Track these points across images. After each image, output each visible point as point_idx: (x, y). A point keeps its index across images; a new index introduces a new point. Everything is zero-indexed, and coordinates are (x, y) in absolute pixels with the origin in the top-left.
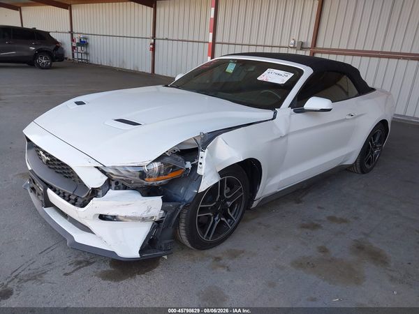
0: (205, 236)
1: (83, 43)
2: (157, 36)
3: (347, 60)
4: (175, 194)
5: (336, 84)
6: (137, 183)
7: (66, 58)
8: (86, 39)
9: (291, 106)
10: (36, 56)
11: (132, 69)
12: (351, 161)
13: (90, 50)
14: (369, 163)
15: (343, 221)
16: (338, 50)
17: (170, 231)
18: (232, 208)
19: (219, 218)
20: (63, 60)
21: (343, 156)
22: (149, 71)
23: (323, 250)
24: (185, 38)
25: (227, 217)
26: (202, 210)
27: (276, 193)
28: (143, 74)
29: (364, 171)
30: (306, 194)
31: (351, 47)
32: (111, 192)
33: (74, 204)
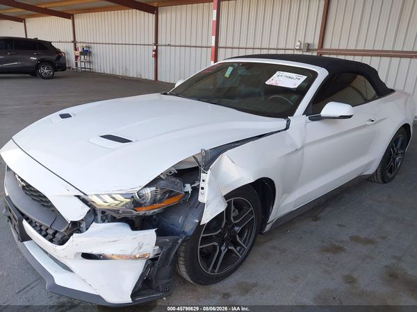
0: (210, 269)
1: (86, 52)
2: (159, 43)
3: (366, 60)
4: (172, 224)
5: (350, 86)
6: (127, 212)
7: (70, 68)
8: (89, 48)
9: (306, 113)
10: (38, 66)
11: (135, 76)
12: (371, 171)
13: (93, 59)
14: (390, 171)
15: (368, 241)
16: (347, 50)
17: (167, 269)
18: (241, 234)
19: (227, 247)
20: (65, 70)
21: (362, 166)
22: (152, 78)
23: (350, 280)
24: (188, 44)
25: (236, 244)
26: (205, 240)
27: (291, 213)
28: (146, 82)
29: (385, 180)
30: (323, 209)
31: (360, 47)
32: (95, 227)
33: (51, 241)
